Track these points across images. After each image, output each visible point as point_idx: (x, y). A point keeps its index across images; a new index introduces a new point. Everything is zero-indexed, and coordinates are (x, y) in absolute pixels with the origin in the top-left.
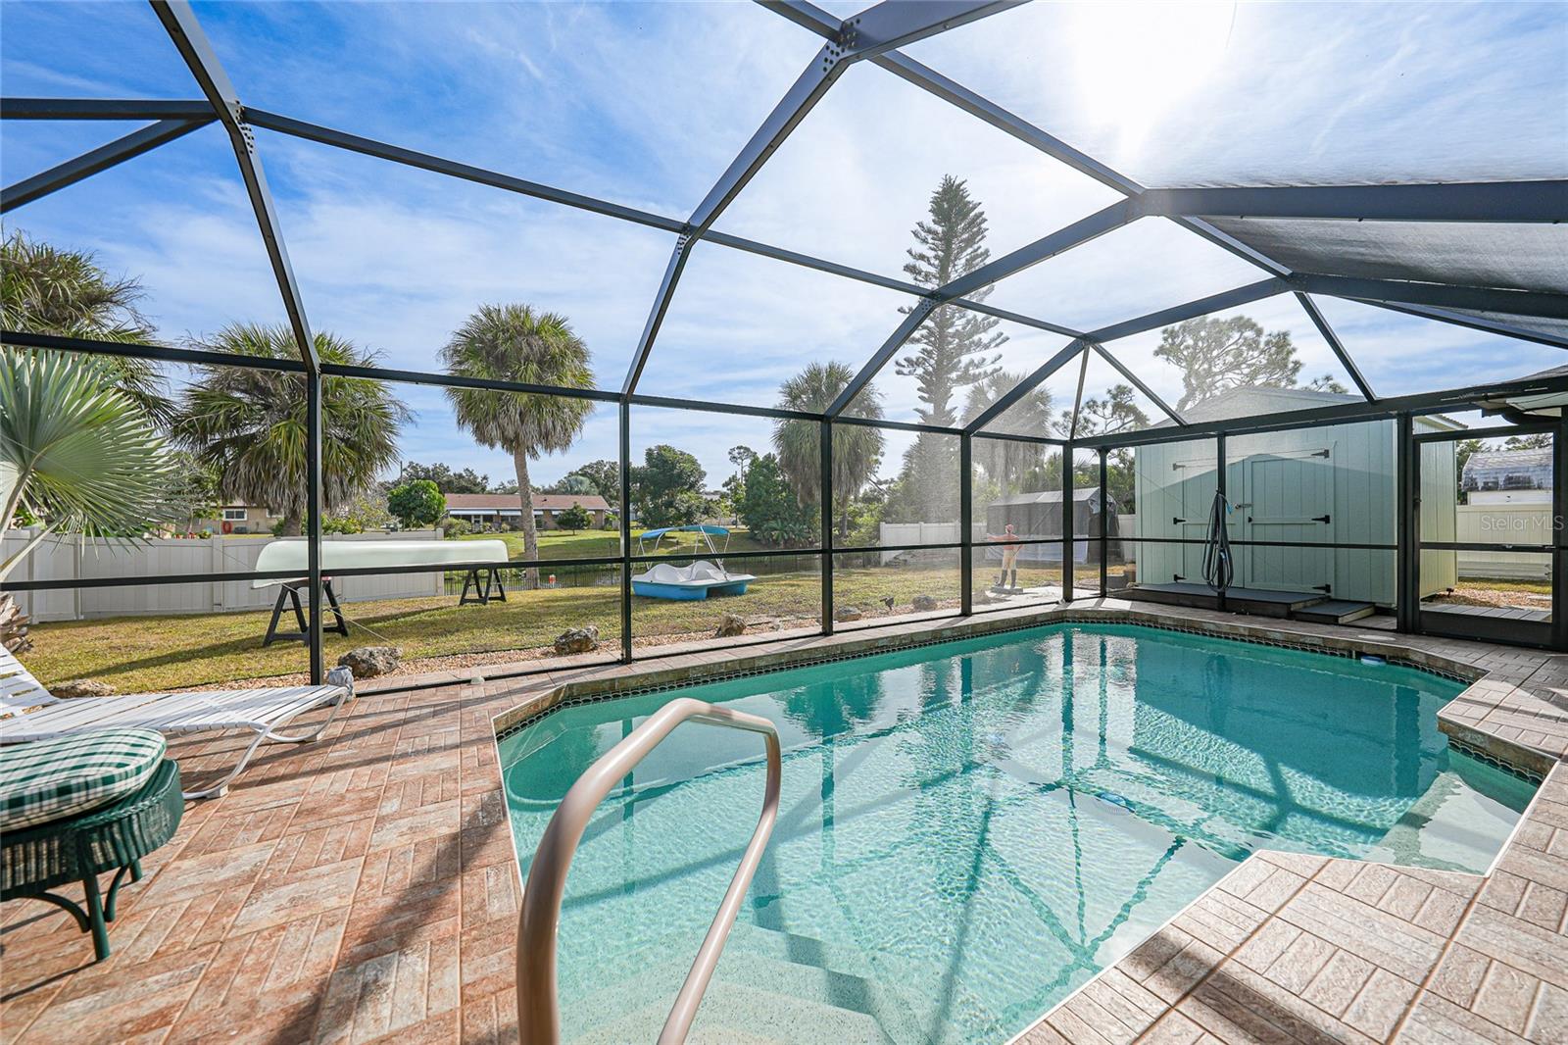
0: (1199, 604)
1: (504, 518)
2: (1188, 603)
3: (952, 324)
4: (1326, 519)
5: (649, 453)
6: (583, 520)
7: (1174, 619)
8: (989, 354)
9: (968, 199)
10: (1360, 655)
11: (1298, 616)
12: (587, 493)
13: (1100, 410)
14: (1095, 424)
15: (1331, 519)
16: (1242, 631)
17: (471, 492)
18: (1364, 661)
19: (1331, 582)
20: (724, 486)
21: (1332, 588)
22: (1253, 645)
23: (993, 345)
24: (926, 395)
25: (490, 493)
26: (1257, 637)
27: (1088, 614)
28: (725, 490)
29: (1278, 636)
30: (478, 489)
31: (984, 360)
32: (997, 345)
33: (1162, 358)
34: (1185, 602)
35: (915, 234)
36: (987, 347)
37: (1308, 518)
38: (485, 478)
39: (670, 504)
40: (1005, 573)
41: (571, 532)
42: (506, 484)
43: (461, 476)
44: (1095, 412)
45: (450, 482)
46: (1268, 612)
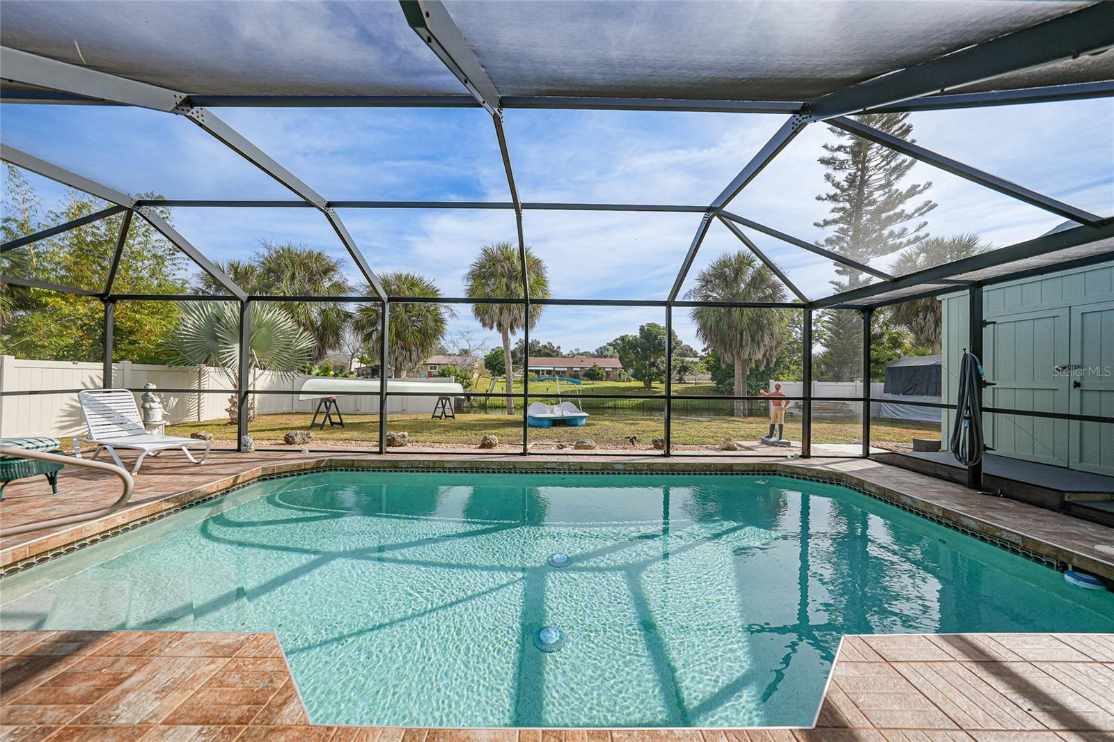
1: (558, 372)
5: (642, 329)
6: (598, 374)
7: (877, 487)
8: (911, 225)
12: (611, 357)
17: (551, 356)
18: (1067, 577)
20: (703, 351)
23: (917, 214)
25: (565, 357)
26: (953, 521)
27: (800, 471)
28: (703, 354)
29: (972, 524)
30: (555, 354)
31: (905, 230)
32: (922, 214)
34: (943, 474)
36: (910, 217)
38: (559, 348)
39: (653, 364)
41: (591, 382)
42: (574, 351)
43: (545, 347)
45: (540, 351)
46: (1034, 498)
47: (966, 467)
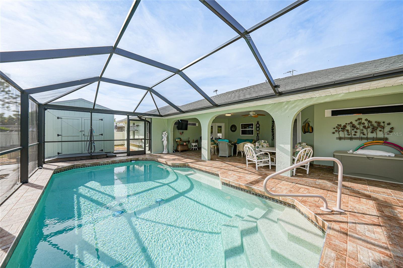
0: (82, 159)
2: (80, 159)
4: (102, 135)
7: (91, 163)
10: (131, 161)
15: (103, 134)
16: (110, 162)
18: (132, 162)
19: (103, 149)
21: (103, 150)
29: (118, 161)
34: (78, 159)
37: (99, 134)
46: (102, 157)
47: (90, 155)
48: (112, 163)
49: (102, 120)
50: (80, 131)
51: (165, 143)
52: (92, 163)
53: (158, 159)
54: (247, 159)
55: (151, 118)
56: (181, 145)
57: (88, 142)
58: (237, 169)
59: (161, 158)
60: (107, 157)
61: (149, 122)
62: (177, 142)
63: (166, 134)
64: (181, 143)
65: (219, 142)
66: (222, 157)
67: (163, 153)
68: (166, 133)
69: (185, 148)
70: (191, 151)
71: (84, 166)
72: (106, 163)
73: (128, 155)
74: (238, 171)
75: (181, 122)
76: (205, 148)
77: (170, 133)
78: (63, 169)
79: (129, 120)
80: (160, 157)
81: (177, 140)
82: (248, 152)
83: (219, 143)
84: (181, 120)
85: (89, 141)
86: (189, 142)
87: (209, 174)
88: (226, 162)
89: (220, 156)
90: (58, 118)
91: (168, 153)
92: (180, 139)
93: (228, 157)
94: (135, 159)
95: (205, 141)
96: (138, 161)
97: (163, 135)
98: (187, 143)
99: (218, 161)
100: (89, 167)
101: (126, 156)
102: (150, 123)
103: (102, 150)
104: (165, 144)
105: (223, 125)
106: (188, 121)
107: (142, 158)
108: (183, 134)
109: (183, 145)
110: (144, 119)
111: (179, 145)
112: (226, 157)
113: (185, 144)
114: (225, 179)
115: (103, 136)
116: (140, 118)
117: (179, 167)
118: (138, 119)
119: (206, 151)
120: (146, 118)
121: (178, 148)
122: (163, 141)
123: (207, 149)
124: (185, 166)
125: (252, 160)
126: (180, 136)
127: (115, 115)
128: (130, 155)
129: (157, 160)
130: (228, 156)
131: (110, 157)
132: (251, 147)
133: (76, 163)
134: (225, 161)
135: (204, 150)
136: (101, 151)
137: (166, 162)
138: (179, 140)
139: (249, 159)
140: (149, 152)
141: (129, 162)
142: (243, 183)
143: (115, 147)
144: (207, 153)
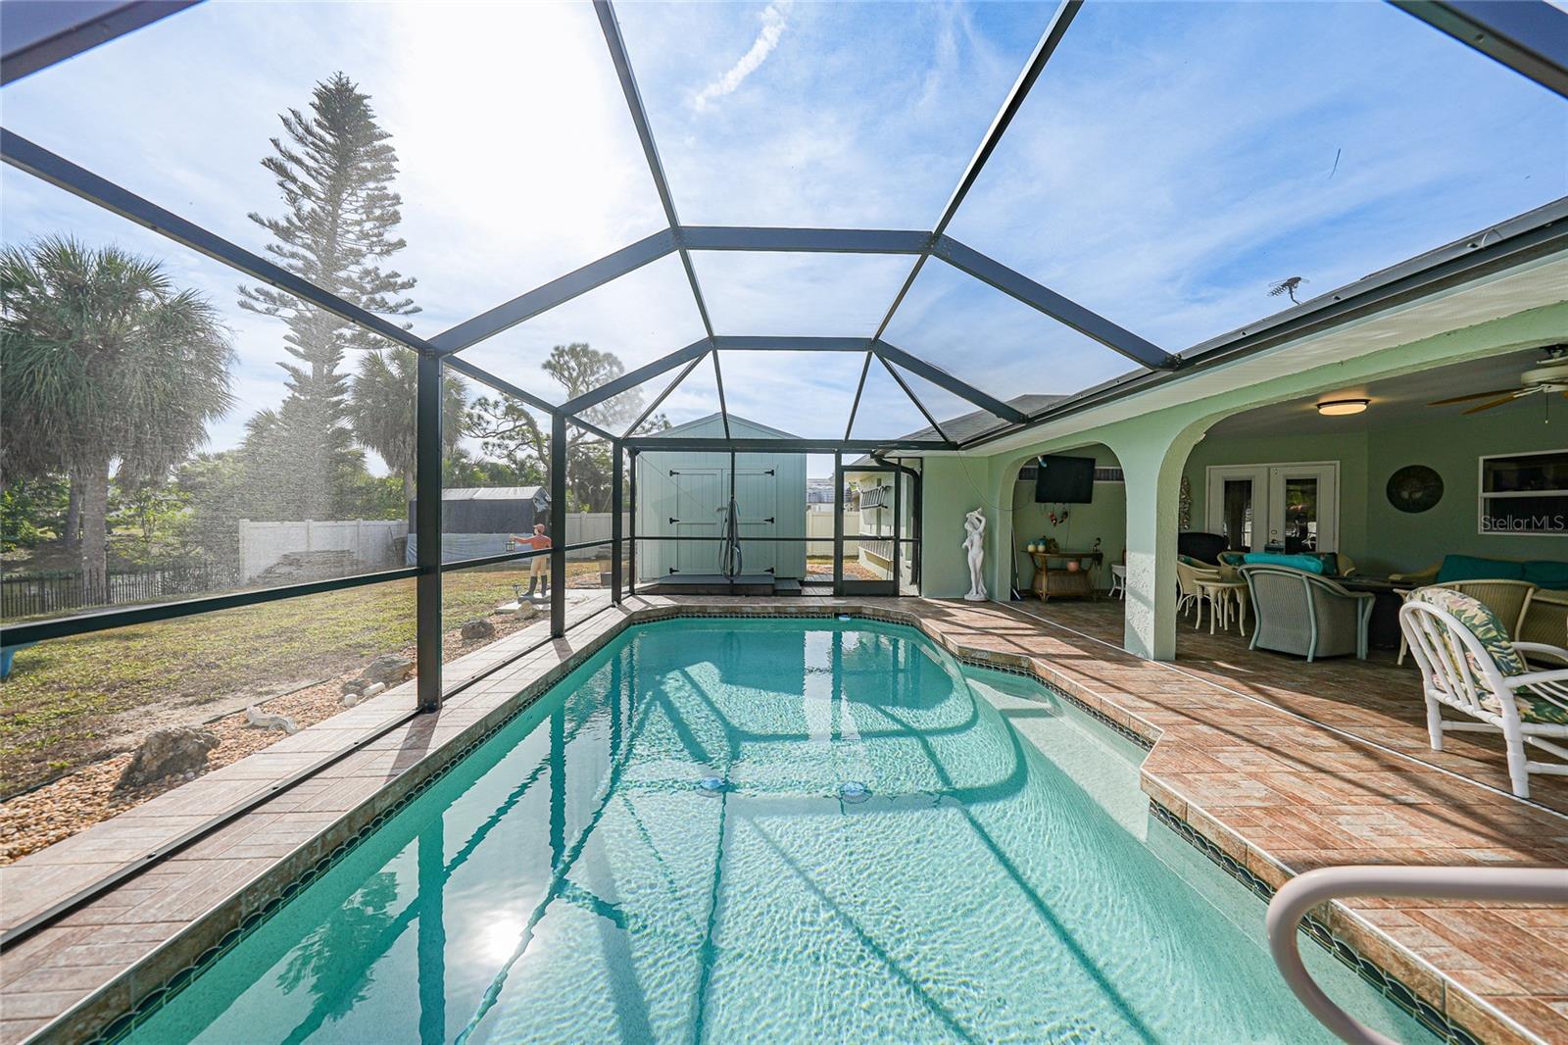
0: (712, 592)
3: (345, 267)
4: (772, 520)
7: (720, 608)
9: (371, 120)
10: (837, 615)
11: (779, 593)
13: (491, 409)
14: (488, 422)
15: (774, 519)
16: (770, 610)
18: (841, 619)
19: (774, 565)
21: (775, 570)
22: (778, 620)
23: (401, 311)
24: (301, 350)
26: (779, 613)
29: (793, 610)
33: (548, 371)
35: (286, 121)
37: (761, 520)
40: (534, 580)
44: (486, 410)
46: (761, 592)
47: (729, 582)
48: (777, 615)
49: (772, 473)
50: (719, 510)
51: (976, 556)
52: (724, 607)
53: (922, 620)
54: (1430, 693)
55: (921, 458)
56: (1048, 570)
57: (725, 542)
58: (1313, 748)
59: (938, 620)
60: (776, 593)
61: (911, 471)
62: (1032, 555)
63: (980, 521)
64: (1054, 562)
65: (1249, 570)
66: (1270, 656)
67: (966, 597)
68: (981, 518)
69: (1074, 586)
70: (1109, 600)
71: (703, 613)
72: (759, 613)
73: (837, 594)
74: (1319, 759)
75: (1045, 465)
76: (1144, 593)
77: (998, 517)
78: (653, 614)
79: (840, 471)
80: (940, 615)
81: (1031, 548)
82: (1434, 649)
83: (1251, 576)
84: (1046, 458)
85: (724, 539)
86: (1098, 557)
87: (1116, 735)
88: (1273, 691)
89: (1256, 648)
90: (672, 473)
91: (988, 602)
92: (1045, 544)
93: (1316, 659)
94: (849, 611)
95: (1143, 556)
96: (860, 617)
97: (967, 526)
98: (1086, 563)
99: (1224, 672)
100: (715, 617)
101: (831, 596)
102: (917, 480)
103: (772, 570)
104: (974, 561)
105: (1327, 475)
106: (1092, 461)
107: (874, 609)
108: (1066, 521)
109: (1063, 571)
110: (896, 461)
111: (1041, 569)
112: (1306, 658)
113: (1072, 566)
114: (1163, 784)
115: (774, 525)
116: (879, 458)
117: (989, 667)
118: (874, 463)
119: (1145, 608)
120: (900, 459)
121: (1037, 585)
122: (967, 548)
123: (1152, 597)
124: (1014, 670)
125: (1469, 709)
126: (1052, 532)
127: (808, 455)
128: (842, 595)
129: (920, 622)
130: (1320, 654)
131: (783, 593)
132: (1458, 615)
133: (690, 602)
134: (1271, 683)
135: (1139, 603)
136: (769, 573)
137: (942, 637)
138: (1041, 548)
139: (1448, 700)
140: (913, 590)
141: (829, 617)
142: (1275, 845)
143: (808, 561)
144: (1152, 623)
